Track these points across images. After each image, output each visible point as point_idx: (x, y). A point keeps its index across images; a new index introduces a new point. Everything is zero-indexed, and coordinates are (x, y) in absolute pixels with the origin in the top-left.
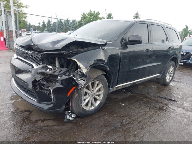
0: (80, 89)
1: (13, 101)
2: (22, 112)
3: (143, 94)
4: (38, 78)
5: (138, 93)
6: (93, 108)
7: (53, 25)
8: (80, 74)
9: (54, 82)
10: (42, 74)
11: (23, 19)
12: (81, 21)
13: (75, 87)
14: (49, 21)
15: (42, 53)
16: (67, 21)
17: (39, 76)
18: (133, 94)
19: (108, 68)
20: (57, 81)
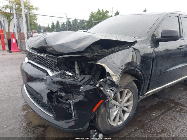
0: (108, 101)
1: (25, 113)
2: (35, 127)
3: (173, 100)
4: (55, 88)
5: (166, 98)
6: (121, 122)
7: (62, 26)
8: (110, 83)
9: (75, 94)
10: (60, 83)
11: (34, 21)
12: (90, 19)
13: (103, 100)
14: (58, 22)
15: (59, 57)
16: (75, 21)
17: (56, 86)
18: (161, 100)
19: (140, 73)
20: (80, 93)
